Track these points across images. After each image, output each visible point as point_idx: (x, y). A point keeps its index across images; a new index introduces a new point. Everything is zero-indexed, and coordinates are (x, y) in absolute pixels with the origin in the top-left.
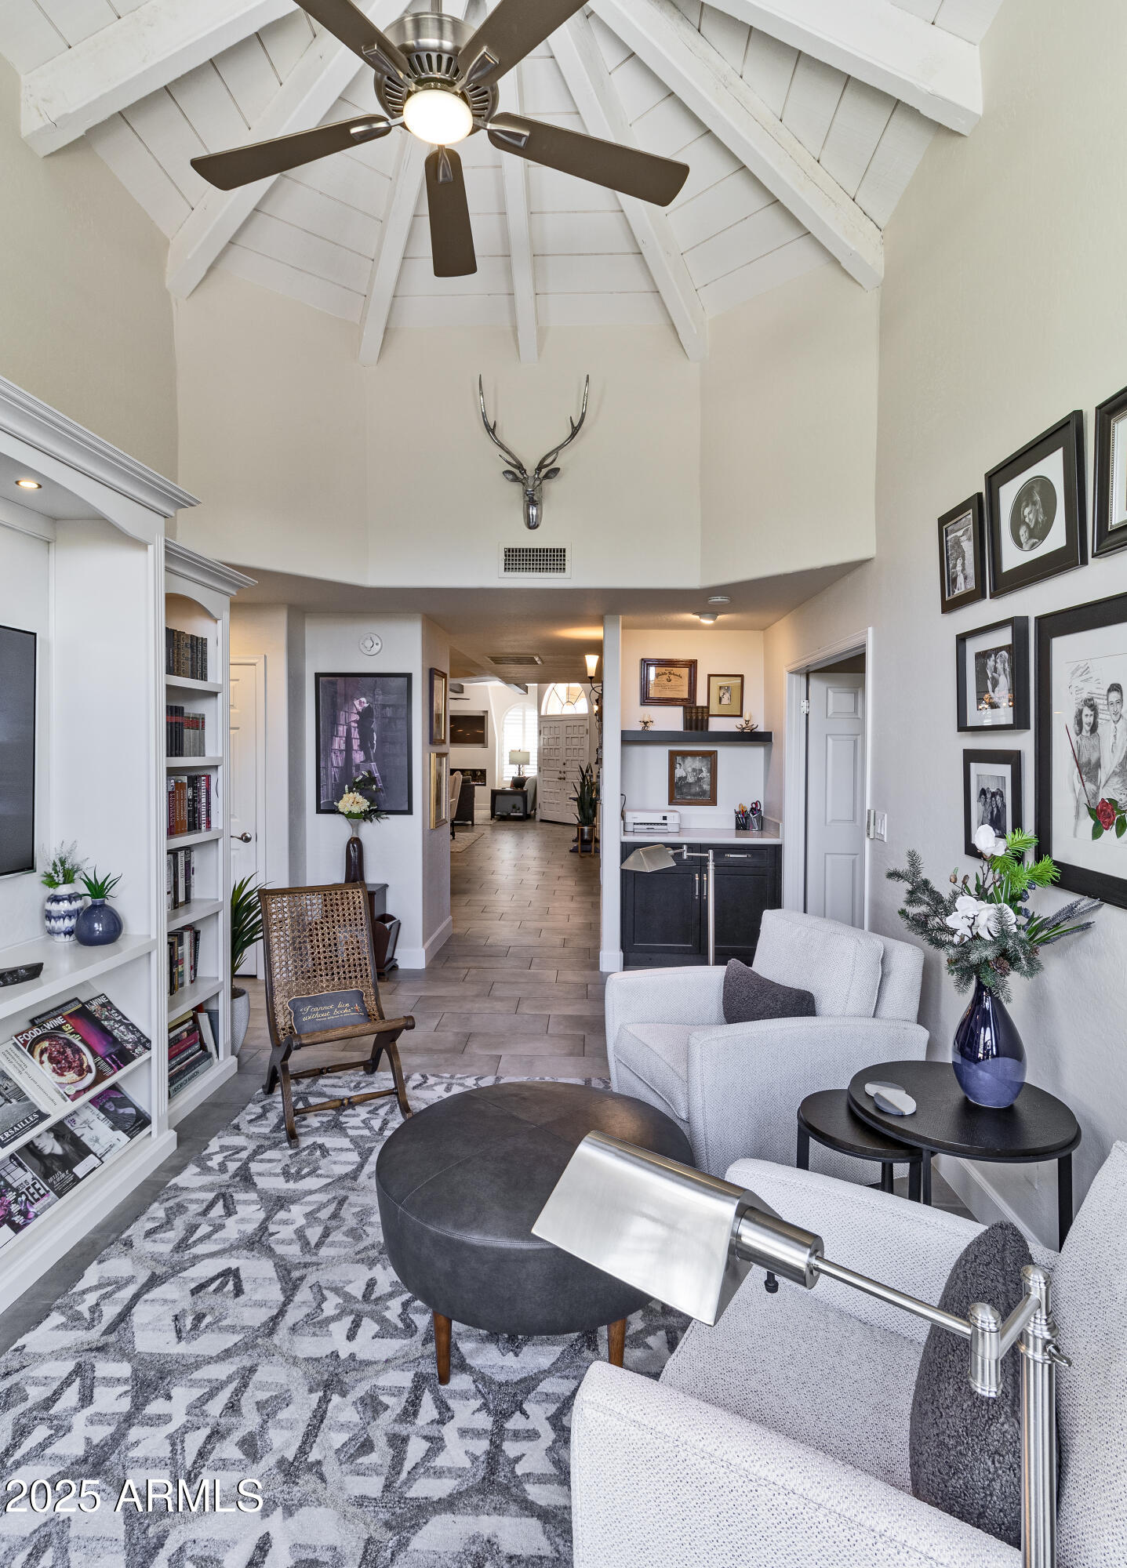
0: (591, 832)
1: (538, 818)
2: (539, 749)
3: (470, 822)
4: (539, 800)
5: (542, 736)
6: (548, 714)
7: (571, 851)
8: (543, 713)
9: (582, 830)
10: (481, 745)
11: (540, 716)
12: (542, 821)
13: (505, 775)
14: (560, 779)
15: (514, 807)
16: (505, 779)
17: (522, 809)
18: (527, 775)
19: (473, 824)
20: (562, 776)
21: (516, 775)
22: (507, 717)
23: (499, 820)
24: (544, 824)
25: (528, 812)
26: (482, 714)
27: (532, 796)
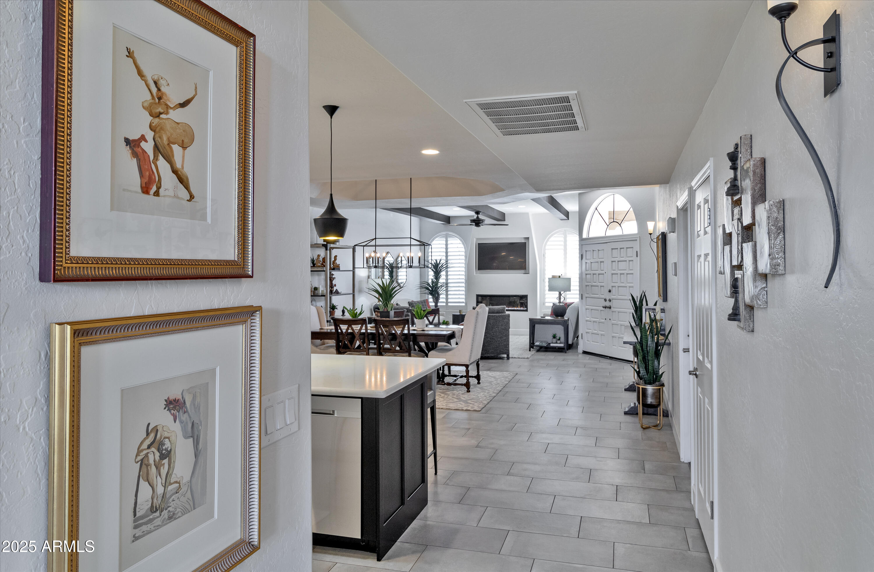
0: (658, 395)
1: (581, 349)
2: (581, 275)
3: (505, 356)
4: (581, 331)
5: (584, 260)
6: (591, 236)
7: (626, 413)
8: (585, 236)
9: (644, 391)
10: (523, 271)
11: (581, 239)
12: (585, 352)
13: (547, 300)
14: (605, 307)
15: (554, 337)
16: (547, 304)
17: (563, 339)
18: (568, 301)
19: (508, 358)
20: (607, 304)
21: (557, 301)
22: (548, 243)
23: (538, 351)
24: (588, 357)
25: (570, 342)
26: (523, 241)
27: (574, 326)
